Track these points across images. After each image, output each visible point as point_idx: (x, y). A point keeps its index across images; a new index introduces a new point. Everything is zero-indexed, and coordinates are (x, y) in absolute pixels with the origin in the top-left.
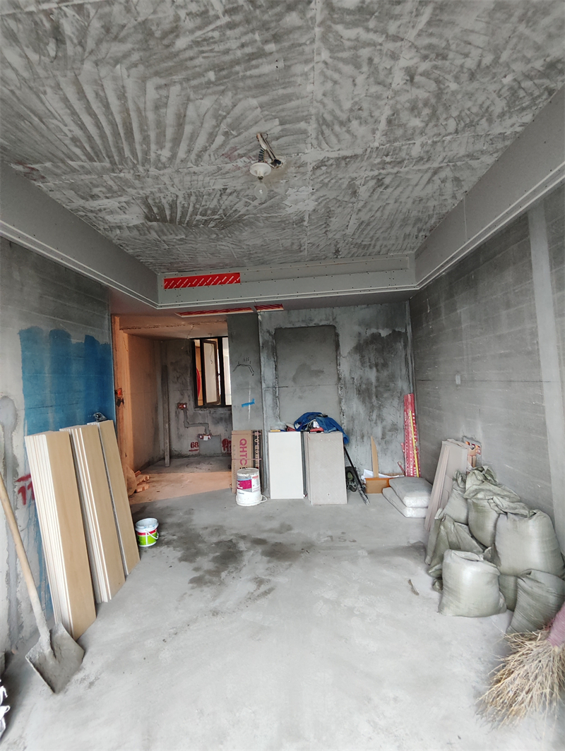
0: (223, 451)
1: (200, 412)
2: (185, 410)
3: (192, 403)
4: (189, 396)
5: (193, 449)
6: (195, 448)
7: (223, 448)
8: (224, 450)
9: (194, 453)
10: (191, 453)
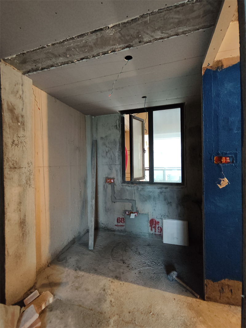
0: (150, 231)
1: (128, 188)
2: (113, 185)
3: (120, 178)
4: (117, 171)
5: (119, 224)
6: (121, 224)
7: (150, 228)
8: (152, 230)
9: (120, 228)
10: (117, 228)
